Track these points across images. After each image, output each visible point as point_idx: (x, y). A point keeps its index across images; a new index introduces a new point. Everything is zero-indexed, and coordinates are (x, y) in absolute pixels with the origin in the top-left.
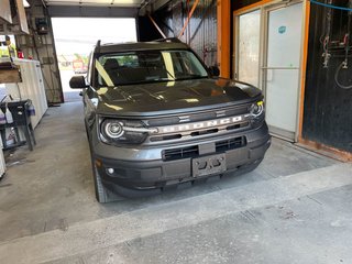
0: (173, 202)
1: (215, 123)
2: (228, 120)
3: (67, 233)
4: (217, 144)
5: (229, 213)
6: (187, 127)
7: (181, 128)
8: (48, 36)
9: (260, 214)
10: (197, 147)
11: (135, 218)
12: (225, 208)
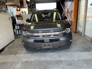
0: (42, 54)
1: (49, 34)
2: (54, 33)
3: (15, 56)
4: (50, 39)
5: (54, 60)
6: (41, 34)
7: (39, 34)
8: (35, 8)
9: (62, 62)
10: (44, 40)
11: (31, 56)
12: (53, 58)
